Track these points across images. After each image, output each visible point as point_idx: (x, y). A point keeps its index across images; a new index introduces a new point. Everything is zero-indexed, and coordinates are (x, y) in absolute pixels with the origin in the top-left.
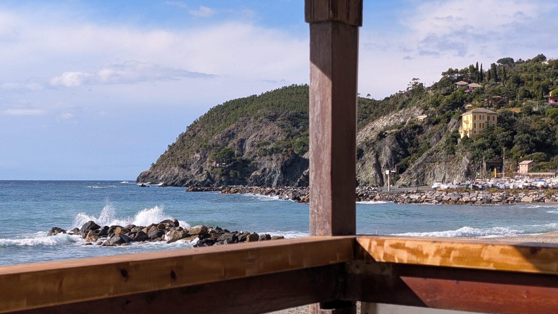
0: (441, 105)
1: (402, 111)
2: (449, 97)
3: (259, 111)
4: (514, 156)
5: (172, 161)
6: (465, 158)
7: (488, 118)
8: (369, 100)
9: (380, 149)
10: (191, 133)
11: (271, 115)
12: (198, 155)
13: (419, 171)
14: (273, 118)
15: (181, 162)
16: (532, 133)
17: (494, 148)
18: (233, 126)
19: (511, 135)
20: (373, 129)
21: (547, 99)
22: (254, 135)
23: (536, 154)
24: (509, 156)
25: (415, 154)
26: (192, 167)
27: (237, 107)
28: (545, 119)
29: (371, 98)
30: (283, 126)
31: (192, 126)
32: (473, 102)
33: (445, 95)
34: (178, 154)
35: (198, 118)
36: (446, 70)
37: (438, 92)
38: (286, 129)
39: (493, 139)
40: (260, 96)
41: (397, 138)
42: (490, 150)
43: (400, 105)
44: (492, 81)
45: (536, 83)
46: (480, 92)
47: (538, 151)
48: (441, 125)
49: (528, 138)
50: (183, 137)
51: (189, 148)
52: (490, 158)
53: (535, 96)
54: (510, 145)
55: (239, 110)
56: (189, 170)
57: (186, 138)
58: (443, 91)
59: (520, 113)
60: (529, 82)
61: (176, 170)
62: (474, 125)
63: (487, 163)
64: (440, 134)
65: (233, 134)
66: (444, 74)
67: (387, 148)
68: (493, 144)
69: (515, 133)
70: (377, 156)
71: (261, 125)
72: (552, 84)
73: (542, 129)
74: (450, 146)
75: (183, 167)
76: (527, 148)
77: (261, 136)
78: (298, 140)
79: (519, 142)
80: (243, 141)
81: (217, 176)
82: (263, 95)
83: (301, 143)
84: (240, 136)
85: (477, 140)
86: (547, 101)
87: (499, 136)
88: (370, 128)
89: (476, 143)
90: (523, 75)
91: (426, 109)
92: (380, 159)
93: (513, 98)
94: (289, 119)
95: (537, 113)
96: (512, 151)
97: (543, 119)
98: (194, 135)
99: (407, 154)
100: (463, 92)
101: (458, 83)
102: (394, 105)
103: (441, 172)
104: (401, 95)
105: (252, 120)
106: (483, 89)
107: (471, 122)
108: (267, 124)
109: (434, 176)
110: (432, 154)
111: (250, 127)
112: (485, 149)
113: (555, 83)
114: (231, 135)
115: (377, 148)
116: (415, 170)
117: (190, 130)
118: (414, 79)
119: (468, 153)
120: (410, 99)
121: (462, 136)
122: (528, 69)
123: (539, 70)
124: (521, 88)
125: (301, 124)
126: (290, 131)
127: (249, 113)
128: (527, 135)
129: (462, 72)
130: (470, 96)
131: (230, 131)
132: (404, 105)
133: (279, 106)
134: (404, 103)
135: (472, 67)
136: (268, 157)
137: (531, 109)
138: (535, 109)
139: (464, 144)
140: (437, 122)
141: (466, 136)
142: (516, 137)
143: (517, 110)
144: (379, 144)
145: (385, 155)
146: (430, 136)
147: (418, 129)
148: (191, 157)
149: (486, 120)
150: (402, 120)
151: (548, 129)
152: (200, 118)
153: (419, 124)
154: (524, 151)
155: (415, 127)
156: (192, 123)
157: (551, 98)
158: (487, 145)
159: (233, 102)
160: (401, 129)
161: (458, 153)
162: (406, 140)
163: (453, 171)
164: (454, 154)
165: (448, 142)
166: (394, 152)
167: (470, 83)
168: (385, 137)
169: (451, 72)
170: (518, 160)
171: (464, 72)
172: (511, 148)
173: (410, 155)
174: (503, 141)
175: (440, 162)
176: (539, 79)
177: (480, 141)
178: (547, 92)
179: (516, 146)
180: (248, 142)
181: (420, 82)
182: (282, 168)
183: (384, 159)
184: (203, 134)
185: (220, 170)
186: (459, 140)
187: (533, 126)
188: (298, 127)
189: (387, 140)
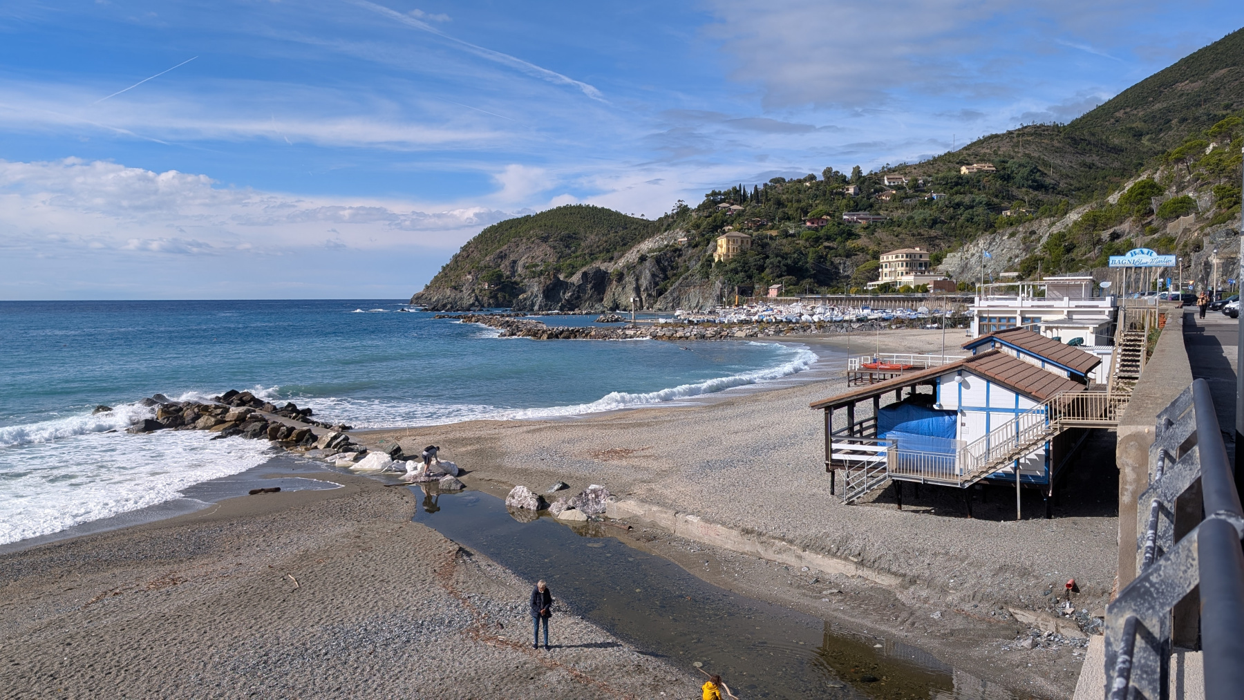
0: (702, 227)
1: (666, 233)
2: (710, 220)
3: (531, 232)
4: (765, 281)
5: (446, 282)
6: (717, 282)
7: (742, 242)
8: (643, 220)
9: (641, 272)
10: (465, 254)
11: (544, 235)
12: (469, 277)
13: (675, 295)
14: (545, 239)
15: (453, 284)
16: (784, 256)
17: (746, 272)
18: (505, 247)
19: (763, 258)
20: (638, 251)
21: (804, 221)
22: (526, 256)
23: (785, 278)
24: (761, 280)
25: (674, 278)
26: (464, 289)
27: (511, 228)
28: (801, 242)
29: (645, 218)
30: (554, 248)
31: (466, 246)
32: (734, 225)
33: (706, 217)
34: (452, 275)
35: (472, 238)
36: (709, 192)
37: (701, 214)
38: (558, 250)
39: (745, 263)
40: (534, 217)
41: (657, 261)
42: (742, 274)
43: (664, 227)
44: (754, 203)
45: (795, 205)
46: (740, 214)
47: (788, 275)
48: (700, 248)
49: (779, 262)
50: (456, 257)
51: (462, 269)
52: (742, 282)
53: (794, 218)
54: (761, 269)
55: (513, 231)
56: (461, 291)
57: (460, 259)
58: (705, 214)
59: (776, 236)
60: (790, 204)
61: (448, 292)
62: (728, 249)
63: (739, 287)
64: (699, 257)
65: (506, 255)
66: (707, 196)
67: (647, 272)
68: (745, 267)
69: (767, 257)
70: (637, 280)
71: (533, 246)
72: (811, 206)
73: (794, 252)
74: (704, 270)
75: (455, 288)
76: (777, 272)
77: (533, 257)
78: (568, 262)
79: (770, 266)
80: (514, 262)
81: (486, 298)
82: (537, 215)
83: (570, 264)
84: (512, 257)
85: (730, 264)
86: (805, 224)
87: (751, 259)
88: (636, 250)
89: (729, 267)
90: (784, 197)
91: (688, 231)
92: (640, 282)
93: (772, 220)
94: (561, 240)
95: (793, 236)
96: (763, 275)
97: (798, 242)
98: (468, 256)
99: (666, 278)
100: (725, 215)
101: (721, 205)
102: (659, 227)
103: (695, 296)
104: (667, 216)
105: (524, 241)
106: (743, 211)
107: (725, 246)
108: (539, 246)
109: (689, 300)
110: (687, 279)
111: (522, 248)
112: (737, 273)
113: (814, 205)
114: (502, 257)
115: (637, 272)
116: (671, 294)
117: (463, 251)
118: (679, 201)
119: (721, 277)
120: (675, 221)
121: (716, 260)
122: (790, 191)
123: (799, 191)
124: (781, 210)
125: (573, 245)
126: (562, 252)
127: (522, 234)
128: (779, 258)
129: (725, 194)
130: (731, 218)
131: (501, 252)
132: (669, 227)
133: (551, 227)
134: (669, 225)
135: (734, 189)
136: (537, 279)
137: (787, 232)
138: (791, 232)
139: (717, 268)
140: (696, 246)
141: (720, 261)
142: (768, 261)
143: (774, 233)
144: (639, 267)
145: (645, 278)
146: (690, 259)
147: (677, 251)
148: (463, 278)
149: (739, 243)
150: (666, 243)
151: (801, 253)
152: (474, 239)
153: (679, 247)
154: (775, 274)
155: (676, 250)
156: (465, 243)
157: (809, 221)
158: (740, 269)
159: (507, 222)
160: (662, 253)
161: (712, 277)
162: (666, 264)
163: (706, 295)
164: (708, 278)
165: (702, 266)
166: (653, 275)
167: (732, 204)
168: (646, 260)
169: (714, 194)
170: (769, 284)
171: (727, 194)
172: (763, 271)
173: (669, 279)
174: (755, 265)
175: (695, 286)
176: (799, 201)
177: (733, 266)
178: (806, 213)
179: (767, 270)
180: (520, 263)
181: (684, 204)
182: (544, 292)
183: (644, 283)
184: (476, 255)
185: (488, 292)
186: (713, 264)
187: (787, 249)
188: (570, 248)
189: (647, 263)
